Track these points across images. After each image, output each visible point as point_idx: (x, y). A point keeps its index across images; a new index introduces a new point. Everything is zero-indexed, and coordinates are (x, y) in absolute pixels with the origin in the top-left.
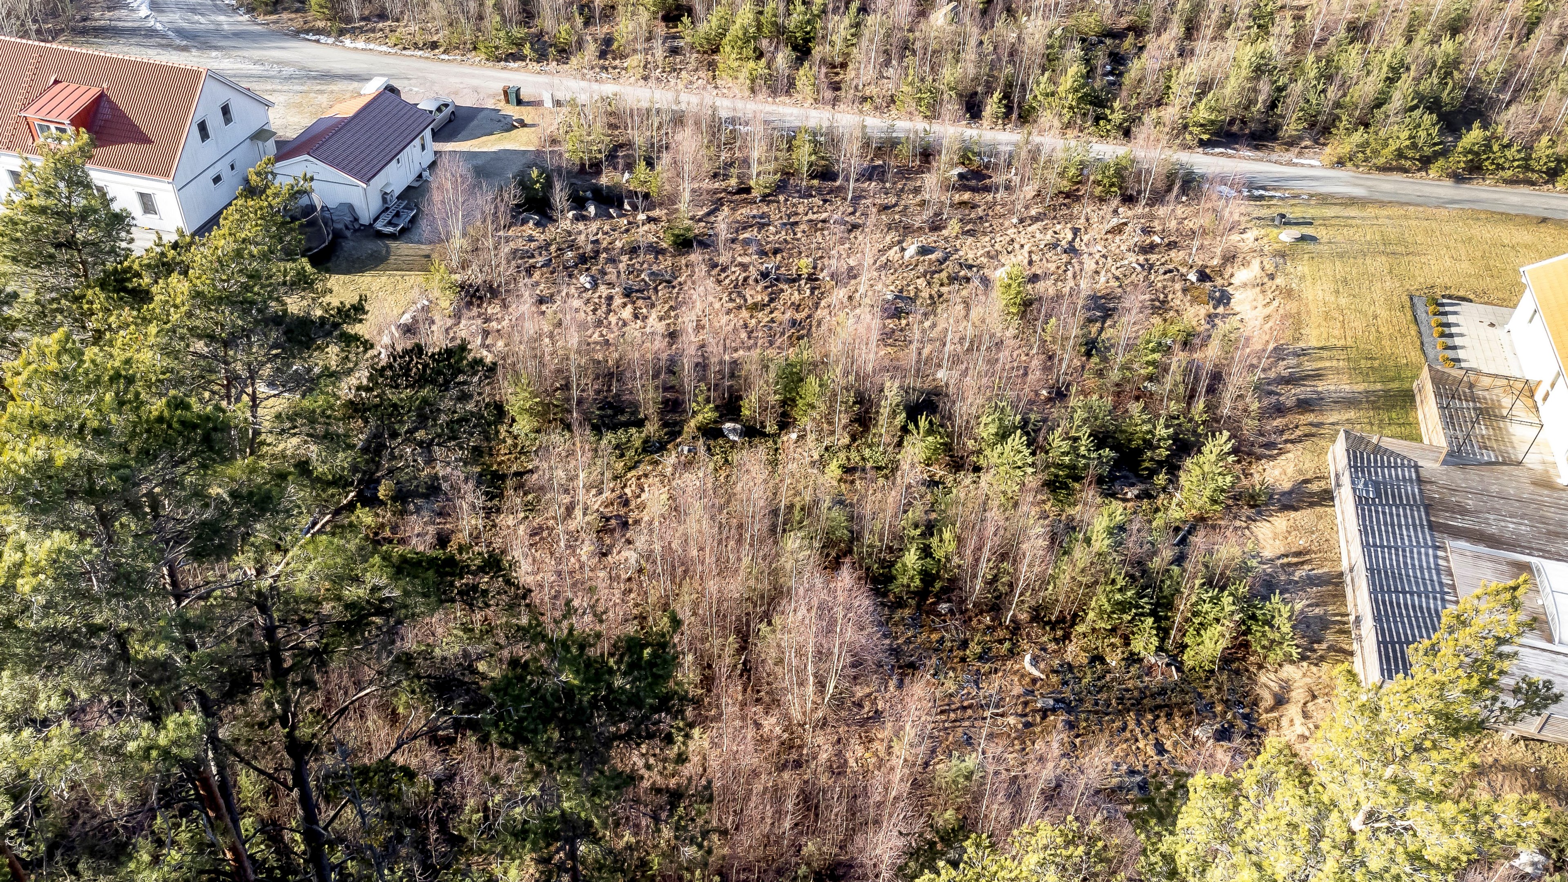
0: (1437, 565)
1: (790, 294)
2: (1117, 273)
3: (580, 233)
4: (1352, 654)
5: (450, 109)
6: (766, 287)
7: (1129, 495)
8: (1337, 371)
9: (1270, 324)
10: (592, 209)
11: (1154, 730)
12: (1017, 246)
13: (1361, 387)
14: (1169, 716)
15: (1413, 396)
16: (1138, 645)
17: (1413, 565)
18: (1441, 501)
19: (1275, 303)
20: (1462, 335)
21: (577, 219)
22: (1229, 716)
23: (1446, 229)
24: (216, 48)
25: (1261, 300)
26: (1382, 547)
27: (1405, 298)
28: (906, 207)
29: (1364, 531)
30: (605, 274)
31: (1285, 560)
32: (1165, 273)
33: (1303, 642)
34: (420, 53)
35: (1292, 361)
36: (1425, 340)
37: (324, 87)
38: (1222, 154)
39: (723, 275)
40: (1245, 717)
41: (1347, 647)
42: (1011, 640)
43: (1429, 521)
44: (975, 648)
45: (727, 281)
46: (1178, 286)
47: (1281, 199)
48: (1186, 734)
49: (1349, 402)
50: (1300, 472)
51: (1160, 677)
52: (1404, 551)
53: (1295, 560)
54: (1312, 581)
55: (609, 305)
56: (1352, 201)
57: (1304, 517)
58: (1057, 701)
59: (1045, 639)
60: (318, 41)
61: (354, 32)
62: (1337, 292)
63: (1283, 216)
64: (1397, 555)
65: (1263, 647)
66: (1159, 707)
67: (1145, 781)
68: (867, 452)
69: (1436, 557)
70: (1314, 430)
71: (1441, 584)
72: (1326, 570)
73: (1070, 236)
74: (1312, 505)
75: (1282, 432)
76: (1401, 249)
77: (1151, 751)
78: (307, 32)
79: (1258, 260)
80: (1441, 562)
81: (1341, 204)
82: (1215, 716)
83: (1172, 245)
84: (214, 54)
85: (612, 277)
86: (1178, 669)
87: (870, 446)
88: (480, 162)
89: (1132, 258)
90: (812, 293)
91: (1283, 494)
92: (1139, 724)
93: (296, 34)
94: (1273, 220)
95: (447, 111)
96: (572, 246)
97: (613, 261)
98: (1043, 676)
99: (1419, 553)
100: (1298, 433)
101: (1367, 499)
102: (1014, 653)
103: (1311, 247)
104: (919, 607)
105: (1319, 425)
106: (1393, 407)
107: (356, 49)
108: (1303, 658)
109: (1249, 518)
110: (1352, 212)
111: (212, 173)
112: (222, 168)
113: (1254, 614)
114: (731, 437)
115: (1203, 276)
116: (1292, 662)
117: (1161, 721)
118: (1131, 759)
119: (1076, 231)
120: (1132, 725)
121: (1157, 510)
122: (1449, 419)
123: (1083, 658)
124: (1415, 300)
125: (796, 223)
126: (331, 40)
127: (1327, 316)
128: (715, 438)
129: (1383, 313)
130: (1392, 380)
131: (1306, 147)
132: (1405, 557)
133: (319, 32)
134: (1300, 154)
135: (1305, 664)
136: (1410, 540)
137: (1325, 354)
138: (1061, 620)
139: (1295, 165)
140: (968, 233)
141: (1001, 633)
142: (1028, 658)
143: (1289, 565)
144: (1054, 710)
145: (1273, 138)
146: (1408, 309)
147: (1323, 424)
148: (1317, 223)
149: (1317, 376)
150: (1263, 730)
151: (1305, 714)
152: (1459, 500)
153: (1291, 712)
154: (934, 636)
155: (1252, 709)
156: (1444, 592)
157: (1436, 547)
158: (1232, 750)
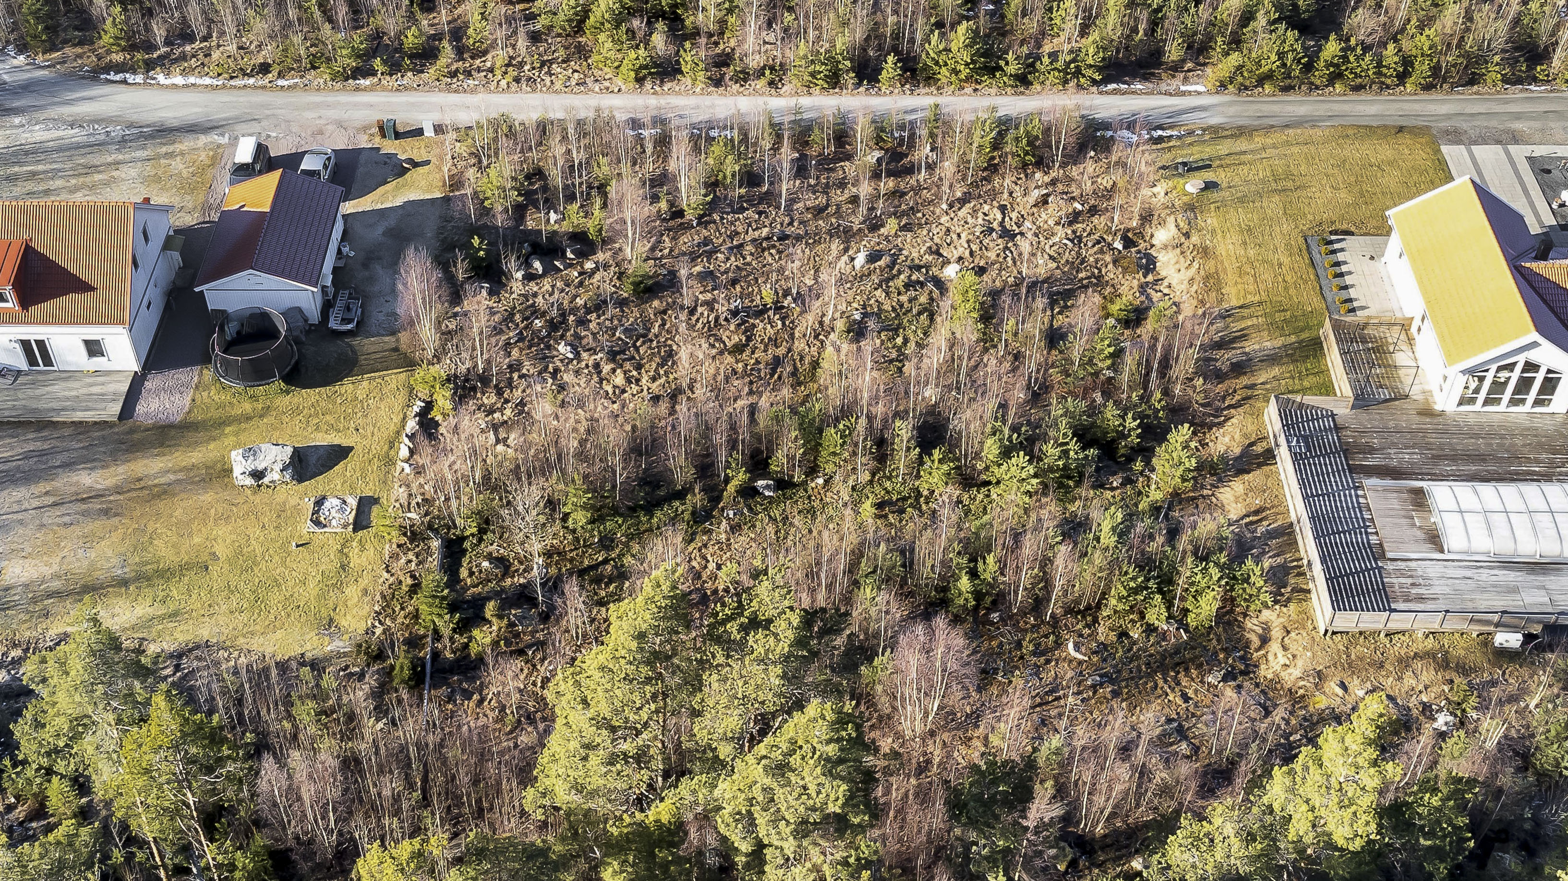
0: (1358, 503)
1: (763, 329)
2: (1052, 253)
3: (535, 295)
4: (1309, 591)
6: (739, 325)
7: (1115, 484)
8: (1258, 328)
9: (1195, 287)
10: (537, 265)
11: (1178, 683)
12: (955, 237)
14: (1187, 670)
15: (1321, 343)
16: (1151, 617)
17: (1342, 507)
18: (1356, 445)
19: (1196, 265)
20: (1350, 273)
21: (527, 278)
22: (1230, 661)
23: (1324, 152)
24: (16, 111)
25: (1183, 264)
26: (1318, 495)
27: (1301, 240)
28: (838, 206)
29: (1303, 484)
30: (581, 338)
31: (1247, 520)
32: (1093, 246)
33: (1273, 589)
34: (252, 81)
35: (1220, 324)
36: (1323, 283)
37: (170, 149)
38: (1115, 92)
39: (694, 318)
40: (1242, 658)
41: (1305, 587)
42: (1053, 633)
43: (1348, 465)
44: (1028, 647)
45: (699, 325)
46: (1108, 258)
47: (1179, 138)
48: (1202, 682)
49: (1272, 359)
50: (1245, 436)
51: (1173, 640)
52: (1334, 496)
53: (1255, 518)
54: (1271, 534)
55: (600, 372)
56: (1241, 132)
57: (1255, 477)
58: (1101, 676)
59: (1079, 626)
60: (124, 82)
61: (165, 63)
62: (1245, 243)
63: (1184, 161)
64: (1330, 501)
65: (1245, 600)
66: (1178, 664)
67: (1180, 725)
68: (888, 484)
69: (1357, 496)
70: (1249, 392)
71: (1363, 519)
72: (1279, 523)
73: (999, 216)
74: (1260, 465)
75: (1224, 398)
76: (1290, 184)
77: (1179, 701)
79: (1172, 218)
80: (1361, 500)
81: (1232, 136)
82: (1220, 663)
83: (1093, 211)
84: (17, 120)
85: (589, 340)
86: (1186, 631)
87: (889, 478)
88: (391, 222)
89: (1061, 233)
90: (784, 324)
91: (1236, 459)
92: (1166, 681)
93: (95, 75)
94: (1176, 168)
96: (536, 312)
97: (582, 322)
98: (1086, 658)
99: (1345, 495)
100: (1237, 397)
101: (1300, 455)
102: (1059, 644)
103: (1215, 195)
104: (975, 620)
105: (1252, 387)
106: (1308, 357)
107: (175, 86)
108: (1276, 602)
109: (1213, 486)
110: (1242, 145)
111: (146, 300)
112: (151, 291)
113: (1234, 576)
114: (767, 493)
115: (1128, 243)
116: (1267, 607)
117: (1181, 675)
118: (1167, 710)
119: (1003, 209)
120: (1161, 683)
121: (1140, 493)
122: (1351, 363)
123: (1113, 637)
124: (1309, 241)
125: (741, 246)
126: (139, 79)
127: (1241, 273)
128: (753, 497)
129: (1286, 260)
130: (1302, 330)
131: (1189, 71)
132: (1335, 501)
133: (120, 68)
134: (1186, 80)
135: (1277, 607)
136: (1337, 485)
137: (1246, 312)
138: (1088, 608)
139: (1184, 94)
140: (905, 228)
141: (1044, 629)
142: (1071, 646)
143: (1251, 523)
144: (1101, 685)
145: (1159, 64)
146: (1305, 252)
147: (1255, 385)
148: (1215, 164)
149: (1243, 337)
150: (1256, 666)
151: (1284, 648)
152: (1367, 440)
153: (1273, 648)
154: (994, 643)
155: (1245, 651)
156: (1366, 526)
157: (1356, 487)
158: (1238, 687)
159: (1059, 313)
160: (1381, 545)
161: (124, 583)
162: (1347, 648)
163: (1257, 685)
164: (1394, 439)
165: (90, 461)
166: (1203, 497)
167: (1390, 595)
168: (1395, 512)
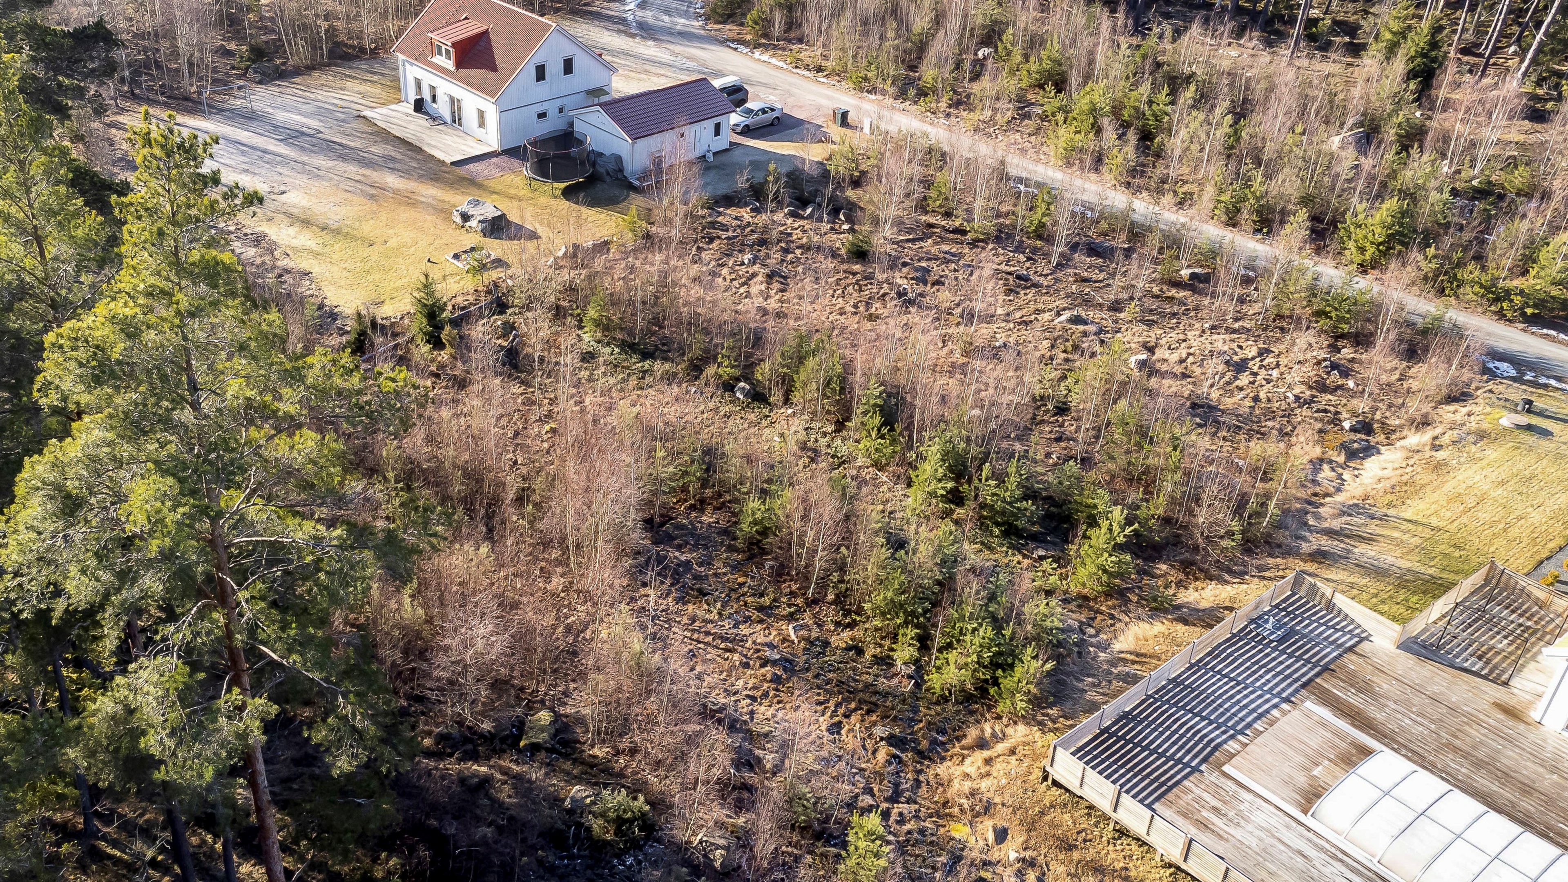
0: (1267, 711)
1: (912, 317)
3: (782, 225)
5: (775, 114)
6: (896, 306)
7: (1035, 555)
8: (1400, 543)
9: (1379, 485)
10: (810, 211)
11: (846, 715)
13: (1405, 564)
14: (870, 712)
17: (1239, 701)
18: (1352, 674)
19: (1409, 470)
21: (794, 215)
22: (921, 733)
24: (656, 40)
25: (1399, 464)
26: (1225, 676)
31: (1125, 655)
32: (1319, 412)
34: (805, 72)
35: (1358, 520)
40: (937, 742)
43: (1311, 679)
44: (765, 601)
46: (1319, 426)
48: (869, 728)
49: (1376, 571)
51: (894, 683)
52: (1245, 688)
53: (1133, 658)
58: (786, 660)
59: (830, 619)
60: (734, 48)
61: (769, 48)
62: (1503, 483)
63: (1530, 402)
66: (869, 703)
69: (1275, 706)
71: (1249, 725)
73: (1252, 354)
75: (1267, 569)
78: (733, 41)
80: (1275, 711)
84: (650, 43)
86: (917, 685)
89: (1297, 389)
91: (1192, 610)
92: (838, 705)
93: (724, 42)
94: (1515, 404)
95: (771, 115)
98: (796, 641)
99: (1259, 697)
101: (1263, 638)
102: (791, 617)
103: (1530, 437)
104: (752, 557)
109: (1137, 615)
111: (540, 109)
112: (552, 108)
114: (738, 394)
115: (1363, 428)
117: (859, 712)
120: (831, 703)
123: (845, 644)
126: (746, 50)
127: (1456, 499)
128: (725, 391)
130: (1450, 570)
132: (1239, 692)
133: (744, 43)
137: (1407, 526)
138: (858, 611)
140: (1142, 321)
142: (797, 624)
143: (1123, 659)
150: (943, 759)
151: (988, 761)
152: (1374, 679)
153: (980, 756)
154: (740, 580)
155: (950, 741)
156: (1242, 732)
157: (1287, 700)
158: (895, 756)
160: (1233, 755)
162: (1052, 806)
163: (920, 772)
164: (1416, 700)
165: (406, 173)
166: (1112, 617)
167: (1170, 796)
168: (1302, 747)
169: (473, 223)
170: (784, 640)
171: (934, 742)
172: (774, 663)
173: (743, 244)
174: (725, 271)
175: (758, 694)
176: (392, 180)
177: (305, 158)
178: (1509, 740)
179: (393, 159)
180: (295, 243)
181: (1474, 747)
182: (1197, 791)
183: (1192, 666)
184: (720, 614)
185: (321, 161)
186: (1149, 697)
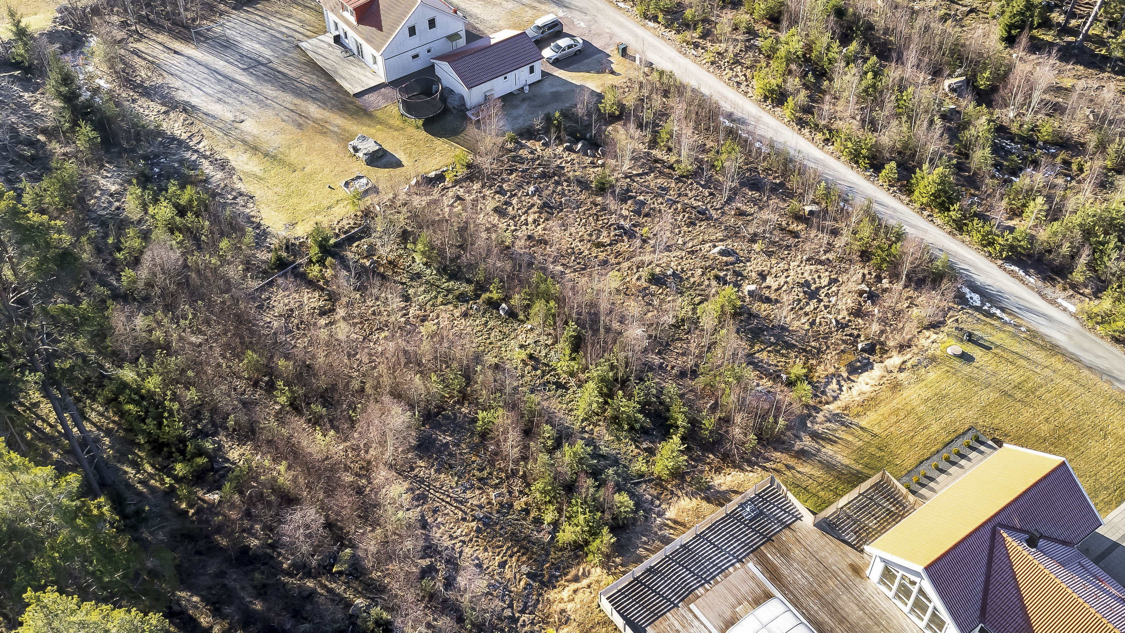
0: (726, 568)
3: (560, 158)
7: (643, 446)
8: (850, 445)
9: (858, 398)
10: (580, 146)
11: (511, 556)
13: (846, 461)
14: (524, 554)
17: (715, 561)
18: (781, 542)
19: (878, 387)
20: (961, 466)
25: (874, 382)
26: (713, 543)
27: (966, 427)
28: (754, 219)
30: (546, 189)
31: (669, 522)
32: (848, 335)
36: (935, 457)
38: (1011, 273)
39: (603, 217)
40: (555, 577)
43: (759, 547)
45: (601, 222)
46: (843, 347)
47: (1004, 322)
49: (827, 466)
50: (739, 485)
51: (540, 536)
52: (721, 552)
53: (673, 525)
54: (662, 538)
55: (528, 209)
56: (1051, 348)
57: (709, 507)
58: (486, 517)
62: (927, 400)
66: (525, 548)
69: (732, 565)
70: (784, 469)
71: (714, 577)
72: (673, 536)
75: (768, 460)
76: (1020, 396)
79: (910, 356)
80: (731, 569)
83: (882, 320)
85: (547, 193)
86: (552, 538)
91: (716, 491)
92: (508, 549)
95: (575, 49)
96: (547, 165)
97: (558, 183)
98: (497, 504)
99: (726, 558)
100: (774, 466)
101: (743, 518)
103: (960, 365)
104: (483, 442)
105: (790, 468)
106: (848, 482)
108: (609, 569)
109: (686, 493)
110: (1035, 355)
111: (414, 53)
112: (422, 52)
114: (501, 312)
115: (872, 349)
116: (602, 567)
117: (518, 554)
120: (505, 547)
123: (521, 507)
124: (969, 432)
128: (494, 309)
129: (935, 428)
131: (1081, 294)
132: (717, 555)
134: (1069, 297)
135: (605, 571)
136: (732, 549)
137: (860, 432)
139: (1054, 303)
140: (766, 252)
142: (498, 492)
143: (666, 525)
145: (1064, 277)
146: (956, 434)
147: (794, 468)
148: (994, 350)
149: (832, 442)
150: (554, 587)
151: (575, 591)
152: (793, 548)
153: (574, 586)
154: (473, 458)
155: (560, 576)
156: (708, 582)
157: (740, 561)
158: (530, 585)
159: (769, 352)
160: (698, 597)
161: (266, 155)
162: (599, 623)
163: (541, 595)
164: (810, 562)
165: (323, 103)
166: (672, 493)
167: (657, 623)
168: (737, 592)
169: (360, 154)
170: (489, 503)
171: (552, 576)
172: (480, 520)
173: (531, 177)
174: (515, 201)
175: (467, 539)
176: (314, 110)
177: (258, 88)
178: (847, 589)
179: (315, 89)
180: (247, 168)
181: (827, 594)
182: (672, 619)
183: (697, 536)
184: (457, 483)
185: (269, 91)
186: (667, 557)
